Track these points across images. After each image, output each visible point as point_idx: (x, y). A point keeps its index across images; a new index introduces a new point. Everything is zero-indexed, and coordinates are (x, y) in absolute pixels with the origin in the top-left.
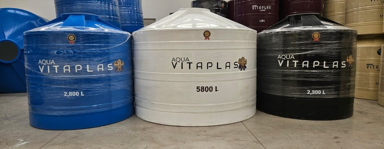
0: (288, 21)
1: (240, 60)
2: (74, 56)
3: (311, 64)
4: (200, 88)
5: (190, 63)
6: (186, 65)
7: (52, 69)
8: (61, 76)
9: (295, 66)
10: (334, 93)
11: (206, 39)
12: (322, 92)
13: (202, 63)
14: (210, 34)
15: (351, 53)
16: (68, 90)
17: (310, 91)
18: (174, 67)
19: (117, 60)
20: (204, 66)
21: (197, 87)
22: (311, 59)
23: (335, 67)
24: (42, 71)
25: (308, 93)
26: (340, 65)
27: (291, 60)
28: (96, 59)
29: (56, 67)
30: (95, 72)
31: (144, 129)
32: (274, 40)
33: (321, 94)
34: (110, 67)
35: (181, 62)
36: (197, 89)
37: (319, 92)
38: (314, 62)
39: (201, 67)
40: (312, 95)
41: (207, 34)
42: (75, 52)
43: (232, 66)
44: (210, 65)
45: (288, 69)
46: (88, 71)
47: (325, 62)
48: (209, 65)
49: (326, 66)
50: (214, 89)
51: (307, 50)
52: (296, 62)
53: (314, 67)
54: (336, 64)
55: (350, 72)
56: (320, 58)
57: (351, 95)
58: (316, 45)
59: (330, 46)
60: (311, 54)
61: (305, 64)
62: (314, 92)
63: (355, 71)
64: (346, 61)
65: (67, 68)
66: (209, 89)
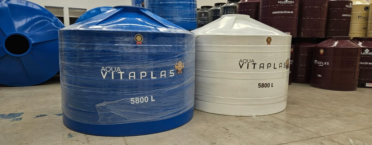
1: (287, 61)
4: (261, 85)
5: (254, 64)
6: (251, 66)
11: (268, 44)
13: (263, 64)
14: (271, 40)
18: (241, 67)
20: (266, 66)
21: (259, 84)
35: (247, 63)
36: (259, 85)
39: (263, 67)
41: (269, 40)
44: (269, 65)
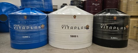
0: (105, 11)
1: (87, 26)
2: (26, 23)
7: (19, 28)
8: (22, 31)
10: (121, 38)
15: (128, 24)
16: (24, 36)
19: (42, 25)
22: (113, 26)
24: (15, 28)
25: (111, 38)
26: (123, 28)
27: (105, 26)
28: (35, 24)
29: (20, 27)
30: (34, 29)
31: (51, 50)
32: (100, 18)
33: (116, 39)
34: (39, 27)
37: (115, 38)
42: (27, 22)
43: (84, 28)
45: (104, 29)
46: (31, 29)
47: (118, 27)
48: (75, 28)
49: (118, 29)
50: (77, 36)
51: (112, 23)
52: (107, 27)
53: (114, 29)
54: (122, 28)
55: (127, 31)
56: (116, 26)
57: (127, 39)
58: (115, 21)
59: (120, 22)
60: (113, 24)
61: (111, 28)
62: (113, 38)
63: (129, 31)
64: (126, 27)
65: (24, 28)
66: (75, 36)
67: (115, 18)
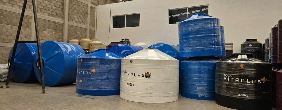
1: (146, 73)
3: (240, 80)
5: (126, 73)
9: (232, 81)
10: (254, 96)
12: (246, 95)
17: (239, 94)
21: (128, 83)
22: (240, 77)
23: (254, 83)
25: (239, 95)
26: (257, 82)
27: (230, 77)
33: (246, 97)
37: (245, 95)
38: (242, 79)
40: (241, 96)
43: (141, 75)
44: (132, 74)
47: (247, 80)
49: (248, 82)
51: (238, 73)
52: (232, 78)
53: (241, 82)
54: (254, 81)
56: (245, 77)
58: (242, 71)
59: (251, 72)
60: (240, 75)
61: (237, 80)
62: (242, 95)
64: (261, 80)
67: (242, 66)
